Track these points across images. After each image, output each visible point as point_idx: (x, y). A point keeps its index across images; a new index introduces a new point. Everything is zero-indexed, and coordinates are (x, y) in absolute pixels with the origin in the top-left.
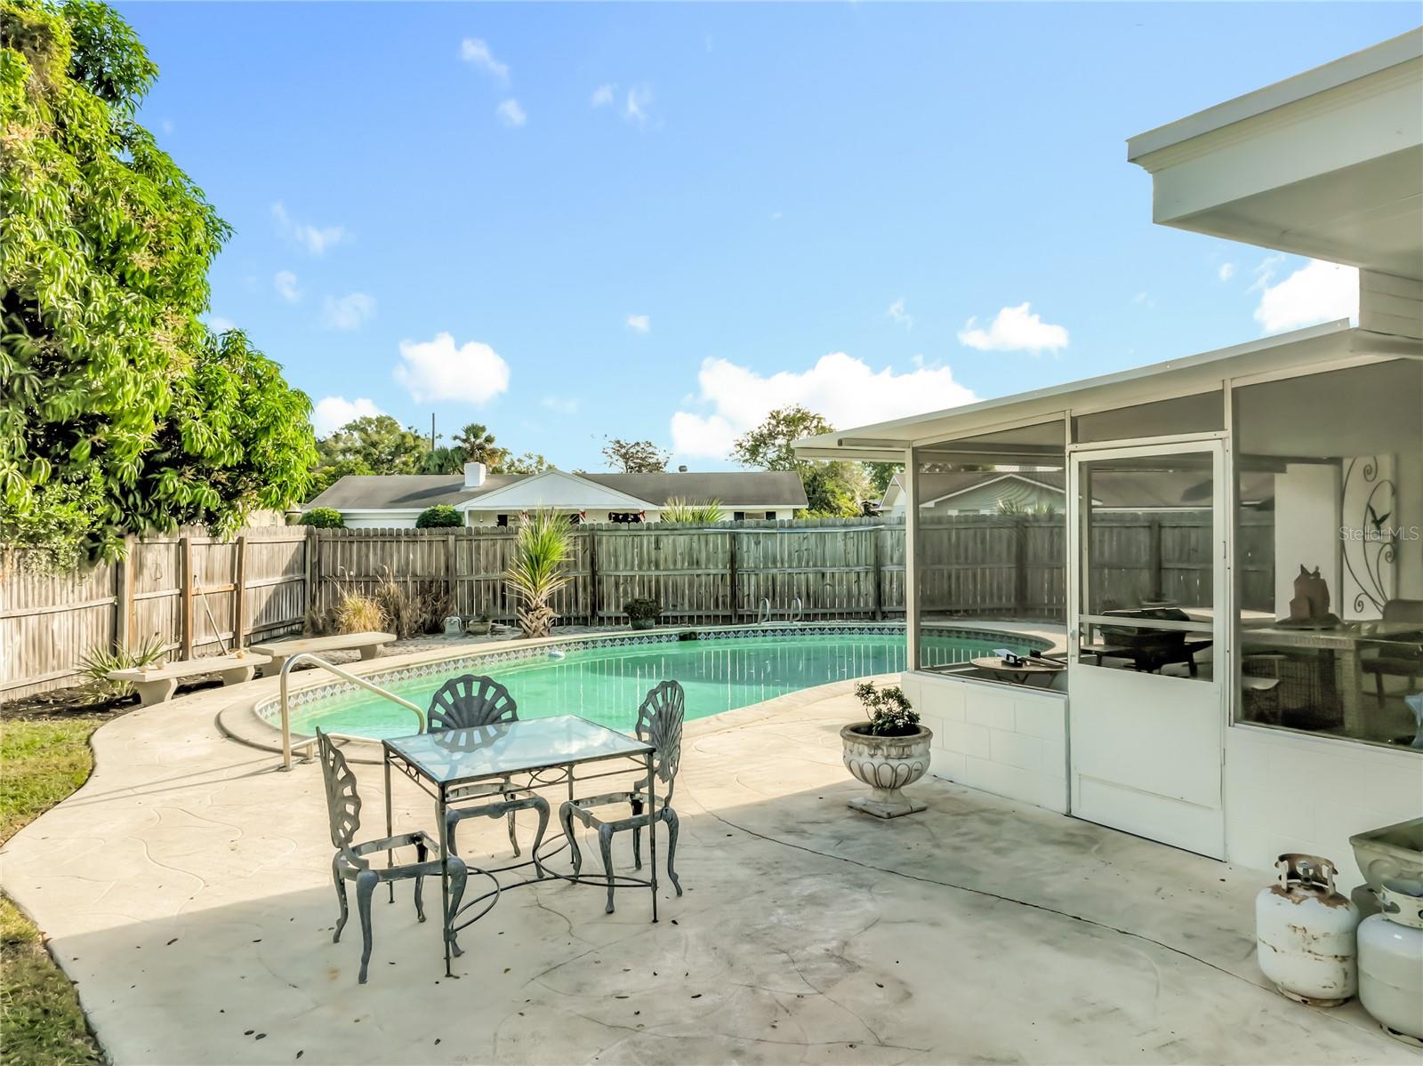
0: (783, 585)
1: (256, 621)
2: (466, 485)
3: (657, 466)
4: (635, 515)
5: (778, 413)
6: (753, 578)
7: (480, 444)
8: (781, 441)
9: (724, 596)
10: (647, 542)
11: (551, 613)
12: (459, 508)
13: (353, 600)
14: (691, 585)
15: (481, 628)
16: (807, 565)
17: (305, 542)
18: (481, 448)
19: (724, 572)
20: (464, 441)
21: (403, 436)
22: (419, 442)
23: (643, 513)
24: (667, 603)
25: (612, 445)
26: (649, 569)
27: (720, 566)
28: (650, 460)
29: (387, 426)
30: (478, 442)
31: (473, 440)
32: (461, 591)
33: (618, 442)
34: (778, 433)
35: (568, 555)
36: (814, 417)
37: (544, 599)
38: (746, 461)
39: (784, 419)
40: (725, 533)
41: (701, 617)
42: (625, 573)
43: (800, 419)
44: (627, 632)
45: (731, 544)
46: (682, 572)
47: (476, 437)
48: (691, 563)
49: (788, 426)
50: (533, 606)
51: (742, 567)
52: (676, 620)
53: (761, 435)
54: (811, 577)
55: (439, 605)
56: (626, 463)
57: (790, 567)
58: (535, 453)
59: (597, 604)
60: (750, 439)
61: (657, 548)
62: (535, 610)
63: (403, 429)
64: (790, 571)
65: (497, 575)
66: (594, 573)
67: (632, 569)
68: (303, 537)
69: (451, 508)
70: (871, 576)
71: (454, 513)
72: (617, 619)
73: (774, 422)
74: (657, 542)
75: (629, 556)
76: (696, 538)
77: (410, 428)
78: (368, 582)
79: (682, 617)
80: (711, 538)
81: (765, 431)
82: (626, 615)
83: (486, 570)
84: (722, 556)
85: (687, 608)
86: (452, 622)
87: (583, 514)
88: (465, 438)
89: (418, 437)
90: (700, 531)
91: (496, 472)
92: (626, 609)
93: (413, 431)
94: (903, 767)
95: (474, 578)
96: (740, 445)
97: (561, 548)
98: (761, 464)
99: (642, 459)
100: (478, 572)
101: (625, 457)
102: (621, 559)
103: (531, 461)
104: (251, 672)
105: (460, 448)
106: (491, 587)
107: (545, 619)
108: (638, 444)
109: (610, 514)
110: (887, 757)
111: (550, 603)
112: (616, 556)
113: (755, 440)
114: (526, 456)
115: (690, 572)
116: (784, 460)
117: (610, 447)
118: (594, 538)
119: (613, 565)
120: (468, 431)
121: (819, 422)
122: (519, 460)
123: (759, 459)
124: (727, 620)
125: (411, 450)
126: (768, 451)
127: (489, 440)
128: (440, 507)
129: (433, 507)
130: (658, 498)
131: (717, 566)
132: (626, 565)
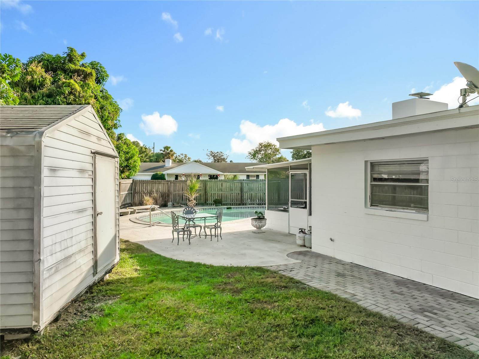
0: (254, 196)
1: (122, 203)
2: (166, 166)
3: (224, 160)
4: (217, 176)
5: (262, 143)
6: (246, 194)
7: (168, 152)
8: (263, 152)
9: (239, 199)
10: (219, 184)
11: (195, 202)
12: (164, 173)
13: (147, 198)
14: (230, 196)
15: (177, 205)
16: (260, 191)
17: (132, 183)
18: (169, 153)
19: (239, 192)
20: (164, 151)
21: (142, 148)
22: (147, 150)
23: (219, 175)
24: (224, 200)
25: (210, 153)
26: (220, 191)
27: (238, 191)
28: (222, 158)
29: (136, 144)
30: (168, 151)
31: (166, 151)
32: (171, 197)
33: (212, 152)
34: (262, 150)
35: (199, 187)
36: (273, 145)
37: (193, 198)
38: (252, 158)
39: (264, 146)
40: (239, 182)
41: (233, 204)
42: (213, 192)
43: (268, 146)
44: (214, 207)
45: (241, 185)
46: (228, 192)
47: (167, 150)
48: (230, 190)
49: (265, 148)
50: (191, 200)
51: (244, 191)
52: (226, 204)
53: (257, 150)
54: (261, 194)
55: (166, 200)
56: (214, 158)
57: (256, 191)
58: (184, 153)
59: (206, 200)
60: (253, 152)
61: (222, 186)
62: (191, 201)
63: (141, 145)
64: (256, 192)
65: (181, 192)
66: (205, 192)
67: (215, 191)
68: (132, 182)
69: (162, 173)
70: (277, 194)
71: (163, 174)
72: (211, 204)
73: (261, 146)
74: (222, 184)
75: (215, 188)
76: (232, 183)
77: (144, 145)
78: (150, 194)
79: (228, 204)
80: (236, 184)
81: (258, 149)
82: (214, 203)
83: (178, 191)
84: (239, 188)
85: (229, 201)
86: (170, 204)
87: (201, 175)
88: (164, 150)
89: (146, 148)
90: (233, 182)
91: (174, 161)
92: (214, 201)
93: (145, 146)
94: (261, 224)
95: (175, 193)
96: (250, 153)
97: (197, 186)
98: (256, 159)
99: (219, 157)
100: (176, 191)
101: (214, 156)
102: (213, 189)
103: (183, 156)
104: (130, 213)
105: (162, 153)
106: (179, 195)
107: (194, 203)
108: (218, 152)
109: (209, 175)
110: (258, 223)
111: (194, 199)
112: (211, 188)
113: (255, 152)
114: (181, 154)
115: (230, 192)
116: (264, 158)
117: (209, 153)
118: (206, 183)
119: (210, 190)
120: (165, 148)
121: (274, 147)
122: (179, 156)
123: (256, 158)
124: (239, 205)
125: (144, 152)
126: (259, 156)
127: (171, 151)
128: (158, 173)
129: (156, 173)
130: (224, 170)
131: (237, 191)
132: (214, 190)
